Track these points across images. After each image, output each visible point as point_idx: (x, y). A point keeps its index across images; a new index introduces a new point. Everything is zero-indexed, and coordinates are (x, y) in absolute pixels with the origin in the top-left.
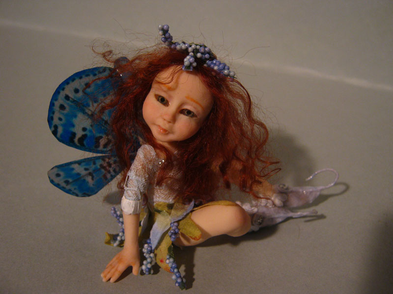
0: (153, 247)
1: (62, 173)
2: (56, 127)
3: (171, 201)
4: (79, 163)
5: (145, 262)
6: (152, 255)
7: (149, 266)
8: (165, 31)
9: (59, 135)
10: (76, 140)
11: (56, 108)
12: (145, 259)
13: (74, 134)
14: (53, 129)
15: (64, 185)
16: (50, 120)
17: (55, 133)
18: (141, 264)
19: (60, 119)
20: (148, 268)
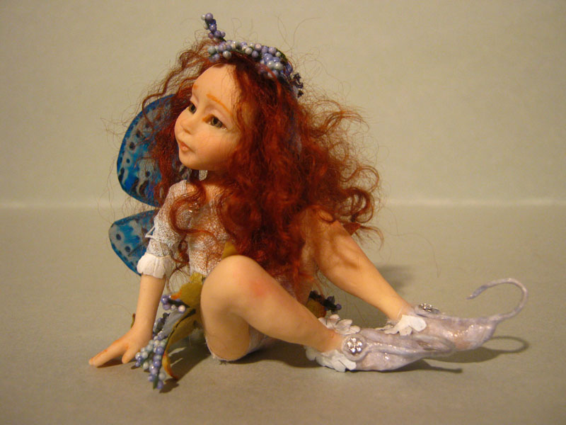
1: (122, 235)
2: (123, 171)
4: (136, 218)
8: (210, 22)
9: (124, 181)
10: (138, 189)
11: (127, 147)
13: (137, 180)
14: (120, 173)
15: (125, 254)
16: (120, 161)
17: (120, 178)
19: (128, 161)
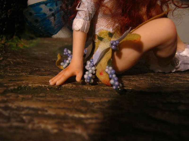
0: (95, 63)
1: (34, 13)
3: (111, 30)
4: (46, 3)
5: (87, 73)
6: (93, 68)
7: (90, 75)
12: (87, 71)
18: (84, 73)
20: (89, 77)
